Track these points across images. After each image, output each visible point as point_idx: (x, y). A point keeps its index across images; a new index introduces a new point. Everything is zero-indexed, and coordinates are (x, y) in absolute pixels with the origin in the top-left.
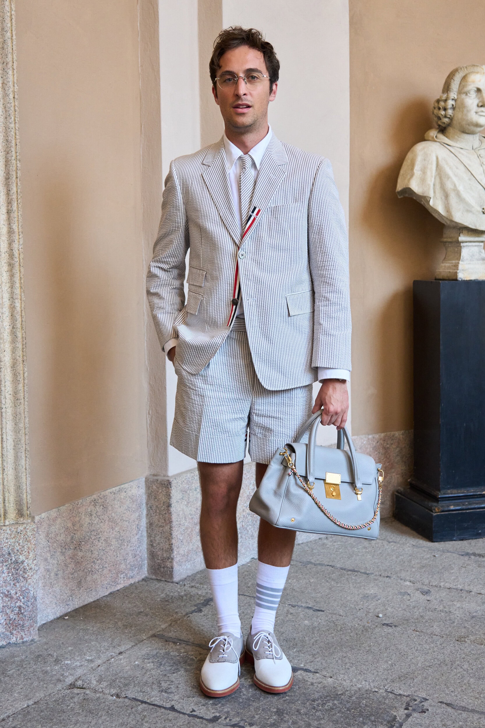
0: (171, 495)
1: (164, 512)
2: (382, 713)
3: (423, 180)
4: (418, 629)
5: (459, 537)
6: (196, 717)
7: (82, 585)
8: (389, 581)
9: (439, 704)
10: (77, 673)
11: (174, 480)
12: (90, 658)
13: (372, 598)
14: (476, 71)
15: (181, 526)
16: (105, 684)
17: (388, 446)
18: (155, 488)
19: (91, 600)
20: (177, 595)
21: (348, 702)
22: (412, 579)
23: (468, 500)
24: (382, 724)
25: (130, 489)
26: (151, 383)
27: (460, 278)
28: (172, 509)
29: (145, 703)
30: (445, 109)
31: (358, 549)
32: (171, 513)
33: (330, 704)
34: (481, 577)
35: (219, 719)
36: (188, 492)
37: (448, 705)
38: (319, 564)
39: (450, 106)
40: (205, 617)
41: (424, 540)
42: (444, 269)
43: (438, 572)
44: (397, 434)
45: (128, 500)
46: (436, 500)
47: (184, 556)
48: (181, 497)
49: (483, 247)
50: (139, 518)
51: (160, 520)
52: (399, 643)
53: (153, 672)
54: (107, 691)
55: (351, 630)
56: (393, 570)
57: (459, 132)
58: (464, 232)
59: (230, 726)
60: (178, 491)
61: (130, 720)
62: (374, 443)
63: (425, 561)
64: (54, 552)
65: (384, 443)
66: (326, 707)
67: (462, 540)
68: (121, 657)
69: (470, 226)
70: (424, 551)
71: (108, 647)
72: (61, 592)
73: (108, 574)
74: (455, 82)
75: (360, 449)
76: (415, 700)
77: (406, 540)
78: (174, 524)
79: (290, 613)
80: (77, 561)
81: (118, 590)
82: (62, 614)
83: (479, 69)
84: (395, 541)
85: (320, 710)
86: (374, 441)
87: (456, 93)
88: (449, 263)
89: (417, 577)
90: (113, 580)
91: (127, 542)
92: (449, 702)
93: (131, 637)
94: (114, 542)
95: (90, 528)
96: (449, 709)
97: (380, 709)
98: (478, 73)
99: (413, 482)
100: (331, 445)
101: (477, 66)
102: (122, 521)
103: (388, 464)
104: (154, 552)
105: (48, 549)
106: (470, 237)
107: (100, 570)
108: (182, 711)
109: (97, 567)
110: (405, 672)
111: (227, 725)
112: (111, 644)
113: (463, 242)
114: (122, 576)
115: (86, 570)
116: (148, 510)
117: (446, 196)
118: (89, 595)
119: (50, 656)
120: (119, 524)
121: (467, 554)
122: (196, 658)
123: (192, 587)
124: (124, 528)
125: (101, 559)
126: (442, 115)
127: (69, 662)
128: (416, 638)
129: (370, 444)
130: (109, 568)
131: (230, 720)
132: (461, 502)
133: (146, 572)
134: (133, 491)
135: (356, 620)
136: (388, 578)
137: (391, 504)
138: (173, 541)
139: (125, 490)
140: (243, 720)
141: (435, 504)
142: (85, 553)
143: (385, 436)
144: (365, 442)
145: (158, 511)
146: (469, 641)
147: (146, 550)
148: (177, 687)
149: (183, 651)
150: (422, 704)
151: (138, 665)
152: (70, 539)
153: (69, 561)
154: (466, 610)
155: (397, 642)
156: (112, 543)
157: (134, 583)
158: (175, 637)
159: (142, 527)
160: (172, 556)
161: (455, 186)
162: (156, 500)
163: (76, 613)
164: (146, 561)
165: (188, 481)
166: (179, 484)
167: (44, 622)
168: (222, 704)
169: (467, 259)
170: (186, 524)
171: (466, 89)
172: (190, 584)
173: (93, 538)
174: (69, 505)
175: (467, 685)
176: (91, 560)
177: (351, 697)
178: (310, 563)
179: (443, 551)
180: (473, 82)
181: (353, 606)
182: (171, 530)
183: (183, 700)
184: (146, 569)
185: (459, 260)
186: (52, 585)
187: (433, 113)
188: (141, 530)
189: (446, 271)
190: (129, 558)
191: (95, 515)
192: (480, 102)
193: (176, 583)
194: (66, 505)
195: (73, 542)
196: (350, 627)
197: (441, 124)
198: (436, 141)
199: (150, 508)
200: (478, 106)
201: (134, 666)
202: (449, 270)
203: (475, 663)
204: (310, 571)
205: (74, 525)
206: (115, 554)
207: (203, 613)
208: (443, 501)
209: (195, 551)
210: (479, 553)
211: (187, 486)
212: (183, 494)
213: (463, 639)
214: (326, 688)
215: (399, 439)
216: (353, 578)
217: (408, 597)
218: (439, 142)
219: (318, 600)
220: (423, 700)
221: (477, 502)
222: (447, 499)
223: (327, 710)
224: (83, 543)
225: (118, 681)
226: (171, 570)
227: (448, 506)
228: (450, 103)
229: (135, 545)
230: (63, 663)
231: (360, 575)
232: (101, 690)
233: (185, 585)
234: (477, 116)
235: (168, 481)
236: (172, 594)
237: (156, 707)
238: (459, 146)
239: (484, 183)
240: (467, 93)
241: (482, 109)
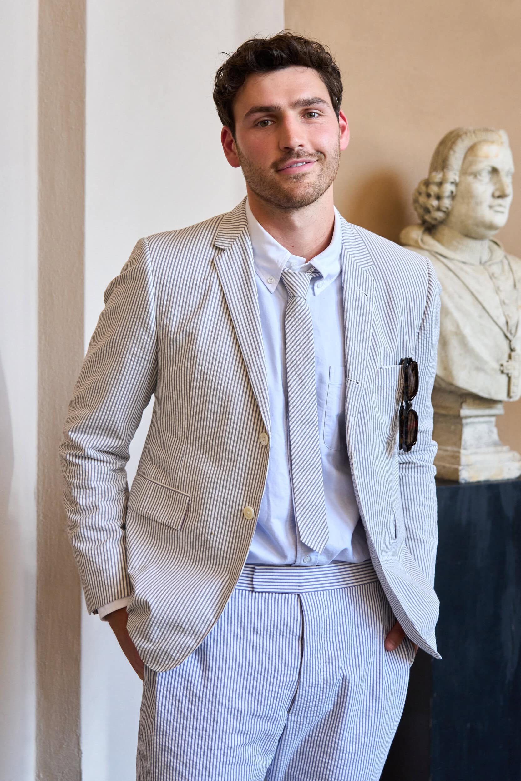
14: (490, 139)
27: (464, 479)
30: (439, 198)
39: (447, 193)
49: (494, 424)
57: (459, 235)
58: (469, 402)
83: (493, 137)
87: (458, 173)
98: (493, 142)
101: (493, 131)
106: (476, 408)
113: (466, 417)
126: (433, 206)
161: (458, 327)
169: (472, 445)
171: (475, 168)
180: (487, 157)
185: (460, 448)
187: (416, 201)
192: (497, 189)
197: (428, 219)
198: (422, 249)
200: (493, 196)
202: (442, 464)
218: (429, 251)
228: (448, 188)
234: (491, 212)
238: (461, 258)
239: (502, 321)
240: (475, 175)
241: (500, 201)
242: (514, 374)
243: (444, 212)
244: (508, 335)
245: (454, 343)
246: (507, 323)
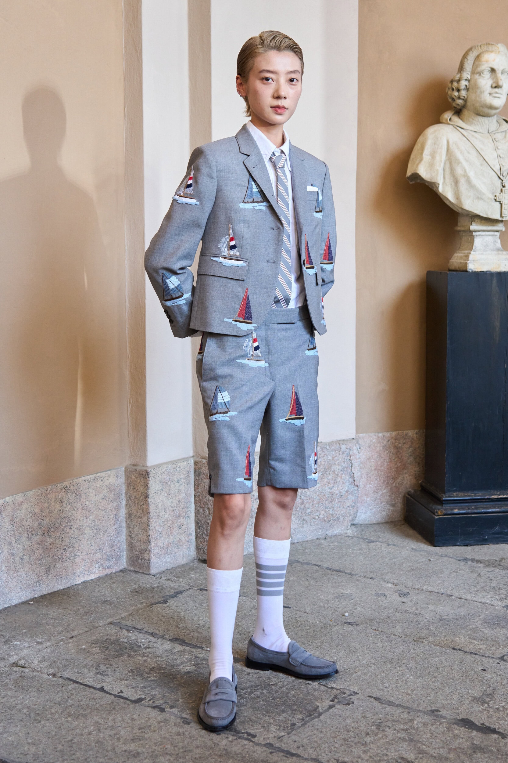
0: (149, 486)
1: (142, 503)
2: (306, 703)
3: (431, 165)
4: (380, 629)
5: (463, 542)
6: (121, 698)
7: (51, 572)
8: (372, 582)
9: (368, 698)
10: (23, 654)
11: (152, 470)
12: (40, 640)
13: (346, 598)
14: (491, 50)
15: (160, 518)
16: (45, 664)
17: (400, 445)
18: (134, 478)
19: (61, 587)
20: (149, 586)
21: (277, 692)
22: (395, 581)
23: (476, 504)
24: (301, 713)
25: (107, 478)
26: (132, 371)
27: (470, 269)
28: (149, 500)
29: (77, 682)
30: (459, 90)
31: (353, 550)
32: (148, 504)
33: (258, 693)
34: (468, 582)
35: (143, 700)
36: (169, 483)
37: (376, 699)
38: (307, 563)
39: (463, 87)
40: (169, 608)
41: (427, 544)
42: (457, 259)
43: (426, 576)
44: (411, 433)
45: (105, 489)
46: (441, 502)
47: (163, 548)
48: (160, 488)
49: (498, 236)
50: (118, 508)
51: (139, 511)
52: (353, 641)
53: (96, 656)
54: (45, 671)
55: (310, 626)
56: (380, 572)
57: (473, 114)
58: (476, 221)
59: (151, 707)
60: (157, 482)
61: (57, 696)
62: (385, 443)
63: (417, 565)
64: (20, 537)
65: (396, 442)
66: (253, 695)
67: (467, 545)
68: (71, 641)
69: (481, 215)
70: (421, 555)
71: (62, 631)
72: (27, 577)
73: (81, 562)
74: (469, 62)
75: (369, 447)
76: (344, 693)
77: (408, 543)
78: (152, 515)
79: (255, 608)
80: (45, 547)
81: (92, 580)
82: (27, 599)
83: (494, 48)
84: (395, 544)
85: (245, 698)
86: (384, 440)
87: (469, 73)
88: (462, 253)
89: (402, 579)
90: (87, 569)
91: (103, 532)
92: (378, 696)
93: (87, 623)
94: (87, 531)
95: (61, 515)
96: (376, 703)
97: (306, 699)
98: (492, 52)
99: (423, 484)
100: (333, 441)
101: (492, 44)
102: (98, 510)
103: (400, 464)
104: (132, 543)
105: (12, 533)
106: (482, 226)
107: (71, 558)
108: (110, 692)
109: (68, 555)
110: (347, 668)
111: (149, 707)
112: (66, 629)
113: (475, 231)
114: (97, 566)
115: (55, 557)
116: (127, 501)
117: (456, 182)
118: (58, 582)
119: (2, 637)
120: (95, 513)
121: (466, 560)
122: (144, 645)
123: (168, 579)
124: (100, 518)
125: (73, 547)
126: (456, 96)
127: (18, 643)
128: (373, 637)
129: (380, 443)
130: (82, 557)
131: (153, 702)
132: (468, 506)
133: (125, 564)
134: (110, 480)
135: (320, 617)
136: (371, 580)
137: (402, 507)
138: (151, 533)
139: (102, 478)
140: (166, 703)
141: (439, 507)
142: (55, 539)
143: (398, 434)
144: (374, 441)
145: (136, 502)
146: (426, 643)
147: (125, 541)
148: (115, 670)
149: (133, 638)
150: (350, 697)
151: (84, 649)
152: (37, 524)
153: (36, 546)
154: (438, 613)
155: (352, 640)
156: (86, 532)
157: (111, 574)
158: (131, 625)
159: (121, 518)
160: (149, 548)
161: (465, 171)
162: (135, 490)
163: (43, 599)
164: (125, 553)
165: (169, 472)
166: (158, 475)
167: (7, 606)
168: (152, 688)
169: (480, 249)
170: (166, 516)
171: (479, 69)
172: (166, 577)
173: (64, 525)
174: (37, 490)
175: (405, 682)
176: (62, 547)
177: (281, 688)
178: (298, 562)
179: (441, 556)
180: (487, 61)
181: (321, 604)
182: (149, 521)
183: (115, 682)
184: (125, 561)
185: (471, 250)
186: (16, 570)
187: (447, 94)
188: (120, 520)
189: (458, 261)
190: (106, 548)
191: (66, 502)
192: (494, 82)
193: (153, 575)
194: (34, 491)
195: (41, 528)
196: (311, 624)
197: (455, 106)
198: (449, 124)
199: (129, 499)
200: (492, 87)
201: (81, 649)
202: (460, 261)
203: (423, 662)
204: (294, 569)
205: (42, 511)
206: (89, 543)
207: (168, 604)
208: (447, 503)
209: (176, 544)
210: (478, 559)
211: (168, 478)
212: (163, 485)
213: (421, 640)
214: (260, 679)
215: (413, 439)
216: (336, 578)
217: (384, 598)
218: (452, 125)
219: (289, 597)
220: (352, 694)
221: (485, 506)
222: (452, 502)
223: (252, 698)
224: (52, 529)
225: (59, 662)
226: (148, 562)
227: (452, 510)
228: (463, 83)
229: (112, 535)
230: (12, 644)
231: (343, 576)
232: (39, 669)
233: (161, 578)
234: (491, 97)
235: (146, 471)
236: (144, 585)
237: (86, 687)
238: (473, 129)
239: (497, 168)
240: (480, 74)
241: (496, 90)
242: (504, 202)
243: (463, 99)
244: (501, 177)
245: (463, 183)
246: (500, 169)
